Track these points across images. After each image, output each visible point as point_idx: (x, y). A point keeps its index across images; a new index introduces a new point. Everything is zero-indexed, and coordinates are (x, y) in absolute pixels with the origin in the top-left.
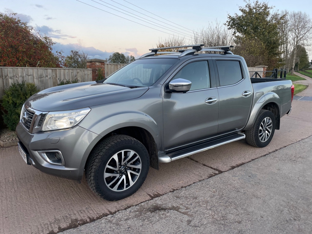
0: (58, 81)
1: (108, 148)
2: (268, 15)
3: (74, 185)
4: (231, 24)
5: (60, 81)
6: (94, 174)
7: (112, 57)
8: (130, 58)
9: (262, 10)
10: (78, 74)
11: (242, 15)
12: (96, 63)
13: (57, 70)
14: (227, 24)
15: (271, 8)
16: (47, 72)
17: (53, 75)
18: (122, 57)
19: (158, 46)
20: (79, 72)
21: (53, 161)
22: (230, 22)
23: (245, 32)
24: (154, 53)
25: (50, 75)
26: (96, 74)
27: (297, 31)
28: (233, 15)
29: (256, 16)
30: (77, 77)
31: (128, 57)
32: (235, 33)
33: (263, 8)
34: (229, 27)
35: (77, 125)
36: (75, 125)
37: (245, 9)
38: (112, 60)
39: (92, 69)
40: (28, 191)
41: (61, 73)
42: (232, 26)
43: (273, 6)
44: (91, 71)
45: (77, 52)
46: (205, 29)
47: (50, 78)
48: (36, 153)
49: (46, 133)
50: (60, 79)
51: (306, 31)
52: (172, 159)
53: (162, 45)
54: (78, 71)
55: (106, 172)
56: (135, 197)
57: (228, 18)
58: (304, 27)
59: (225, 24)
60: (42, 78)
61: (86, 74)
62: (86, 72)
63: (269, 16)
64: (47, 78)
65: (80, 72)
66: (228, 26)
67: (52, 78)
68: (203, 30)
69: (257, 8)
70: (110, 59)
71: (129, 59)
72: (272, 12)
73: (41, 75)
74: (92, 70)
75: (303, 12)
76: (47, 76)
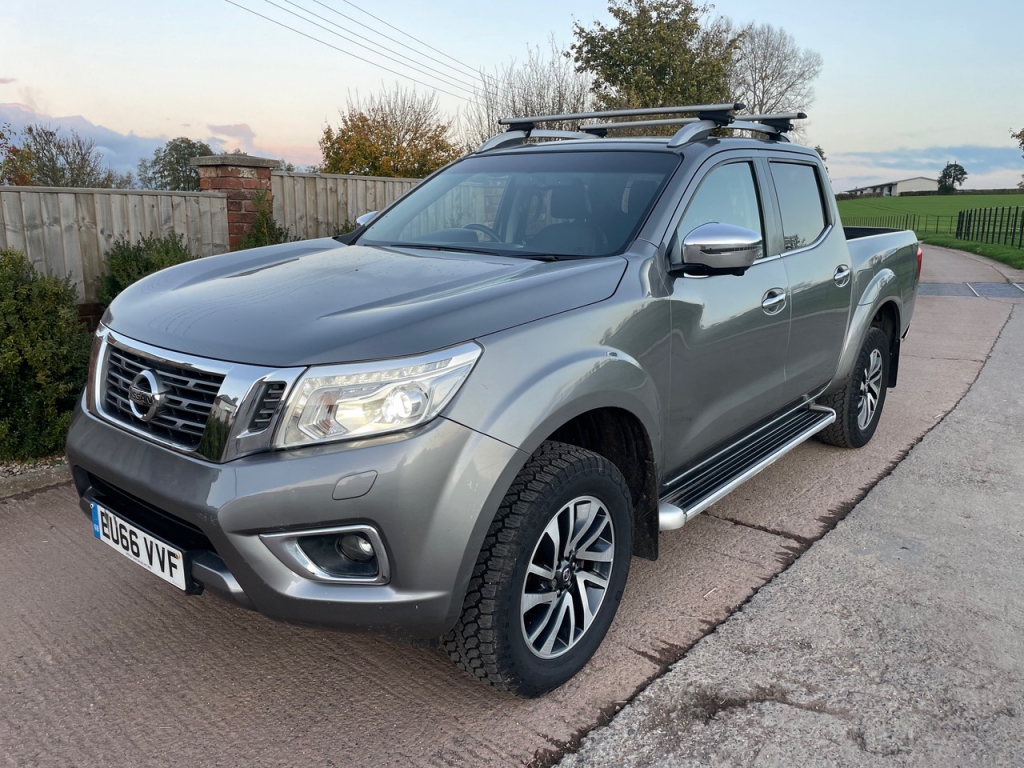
0: (102, 239)
1: (537, 498)
2: (691, 33)
3: (337, 651)
4: (584, 55)
5: (107, 240)
6: (496, 606)
9: (677, 14)
10: (177, 212)
11: (619, 29)
12: (243, 169)
13: (97, 197)
14: (573, 53)
15: (704, 10)
16: (56, 206)
17: (80, 216)
19: (347, 119)
20: (179, 204)
21: (333, 571)
22: (580, 48)
23: (626, 83)
24: (520, 134)
25: (67, 216)
26: (243, 212)
27: (761, 87)
28: (591, 28)
29: (659, 32)
30: (172, 224)
32: (597, 84)
33: (678, 10)
34: (579, 63)
35: (439, 415)
36: (434, 414)
37: (625, 7)
39: (225, 195)
40: (158, 701)
41: (113, 209)
42: (587, 61)
43: (708, 4)
44: (225, 200)
45: (51, 134)
46: (518, 67)
47: (69, 228)
48: (255, 545)
49: (287, 455)
50: (107, 233)
51: (785, 86)
52: (688, 513)
53: (361, 114)
54: (176, 200)
55: (526, 592)
56: (600, 669)
57: (576, 33)
58: (779, 74)
59: (568, 53)
60: (35, 227)
61: (205, 212)
62: (205, 204)
63: (695, 36)
64: (56, 228)
65: (183, 206)
66: (577, 60)
67: (76, 226)
68: (511, 69)
69: (663, 9)
72: (705, 22)
73: (32, 217)
74: (228, 198)
75: (776, 29)
76: (57, 221)
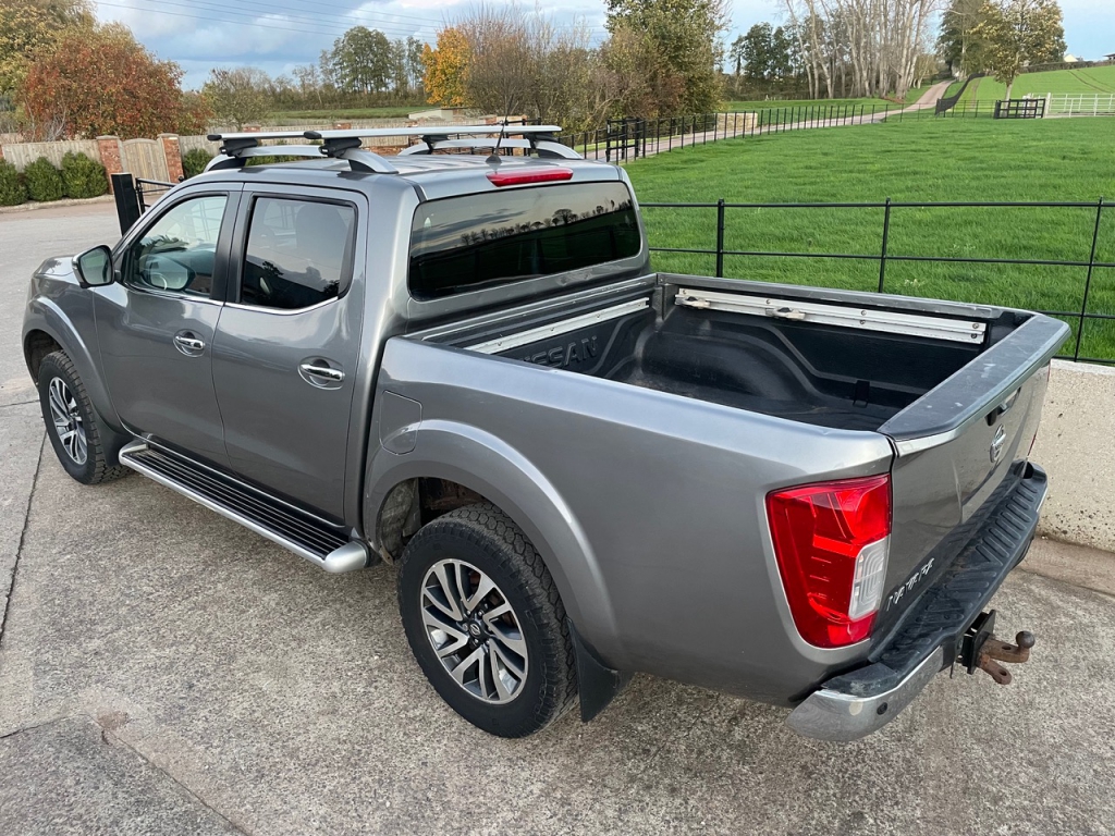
7: (344, 47)
8: (407, 47)
18: (377, 43)
31: (399, 43)
38: (343, 57)
70: (335, 54)
71: (403, 51)
